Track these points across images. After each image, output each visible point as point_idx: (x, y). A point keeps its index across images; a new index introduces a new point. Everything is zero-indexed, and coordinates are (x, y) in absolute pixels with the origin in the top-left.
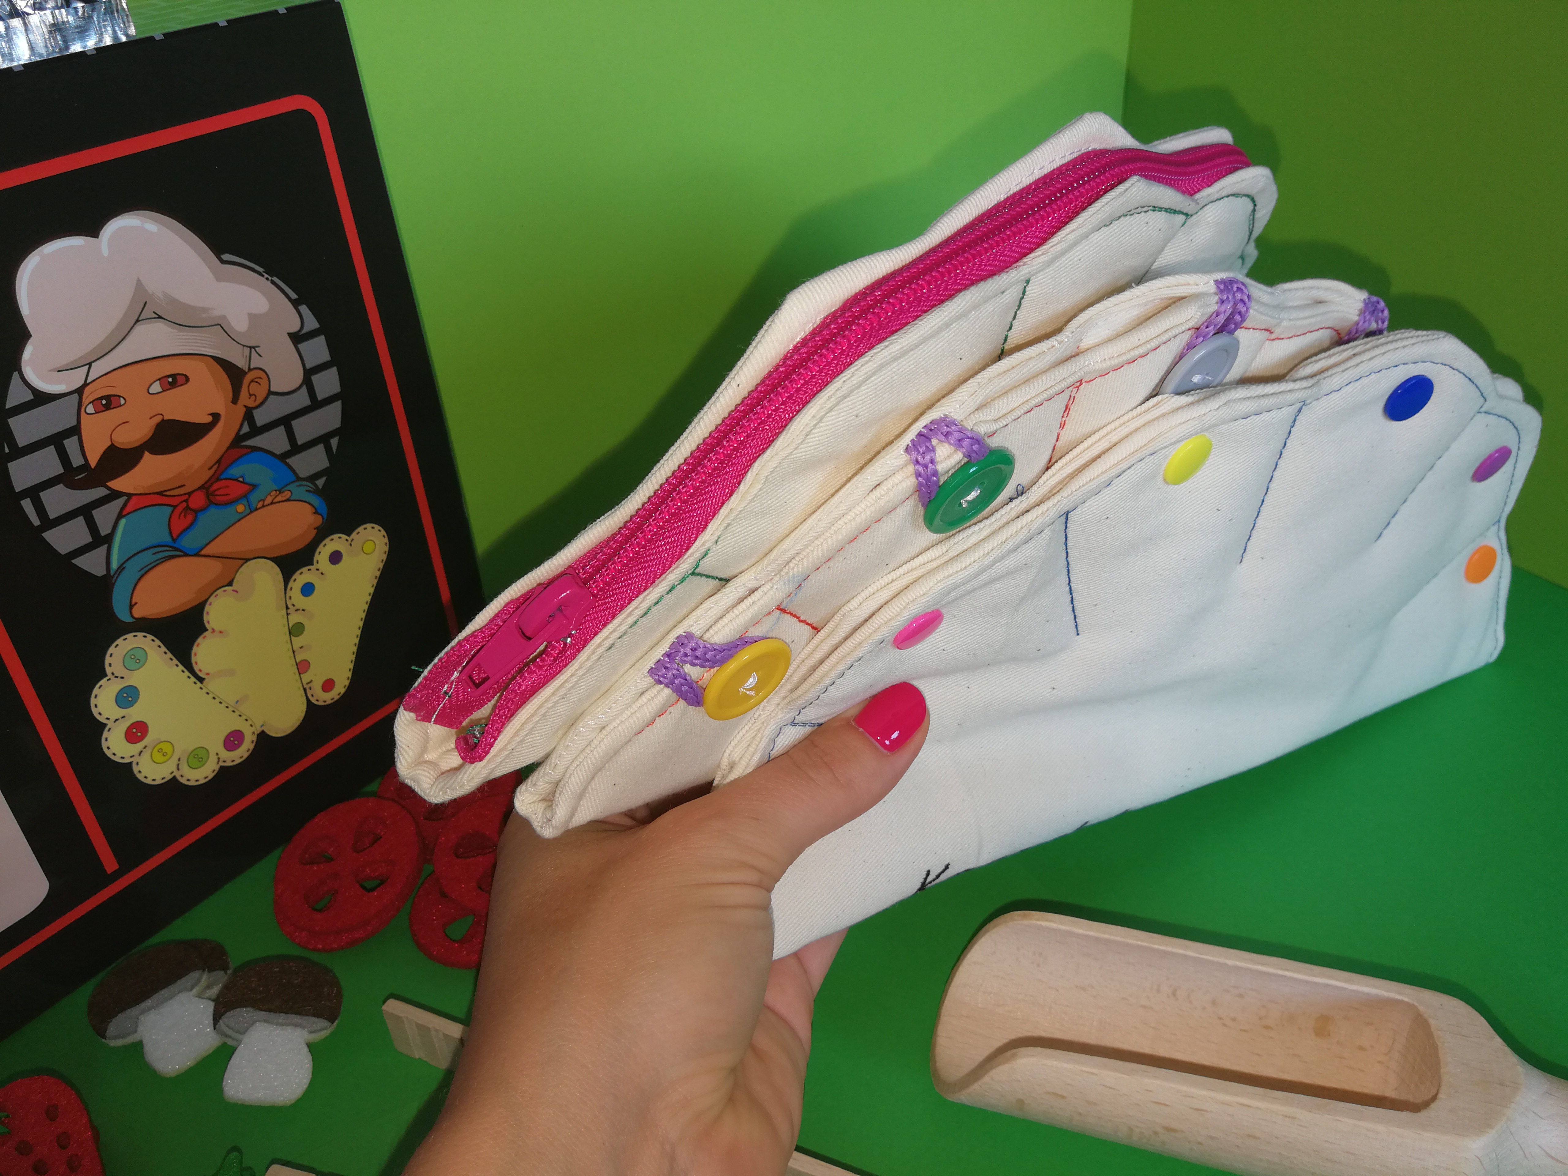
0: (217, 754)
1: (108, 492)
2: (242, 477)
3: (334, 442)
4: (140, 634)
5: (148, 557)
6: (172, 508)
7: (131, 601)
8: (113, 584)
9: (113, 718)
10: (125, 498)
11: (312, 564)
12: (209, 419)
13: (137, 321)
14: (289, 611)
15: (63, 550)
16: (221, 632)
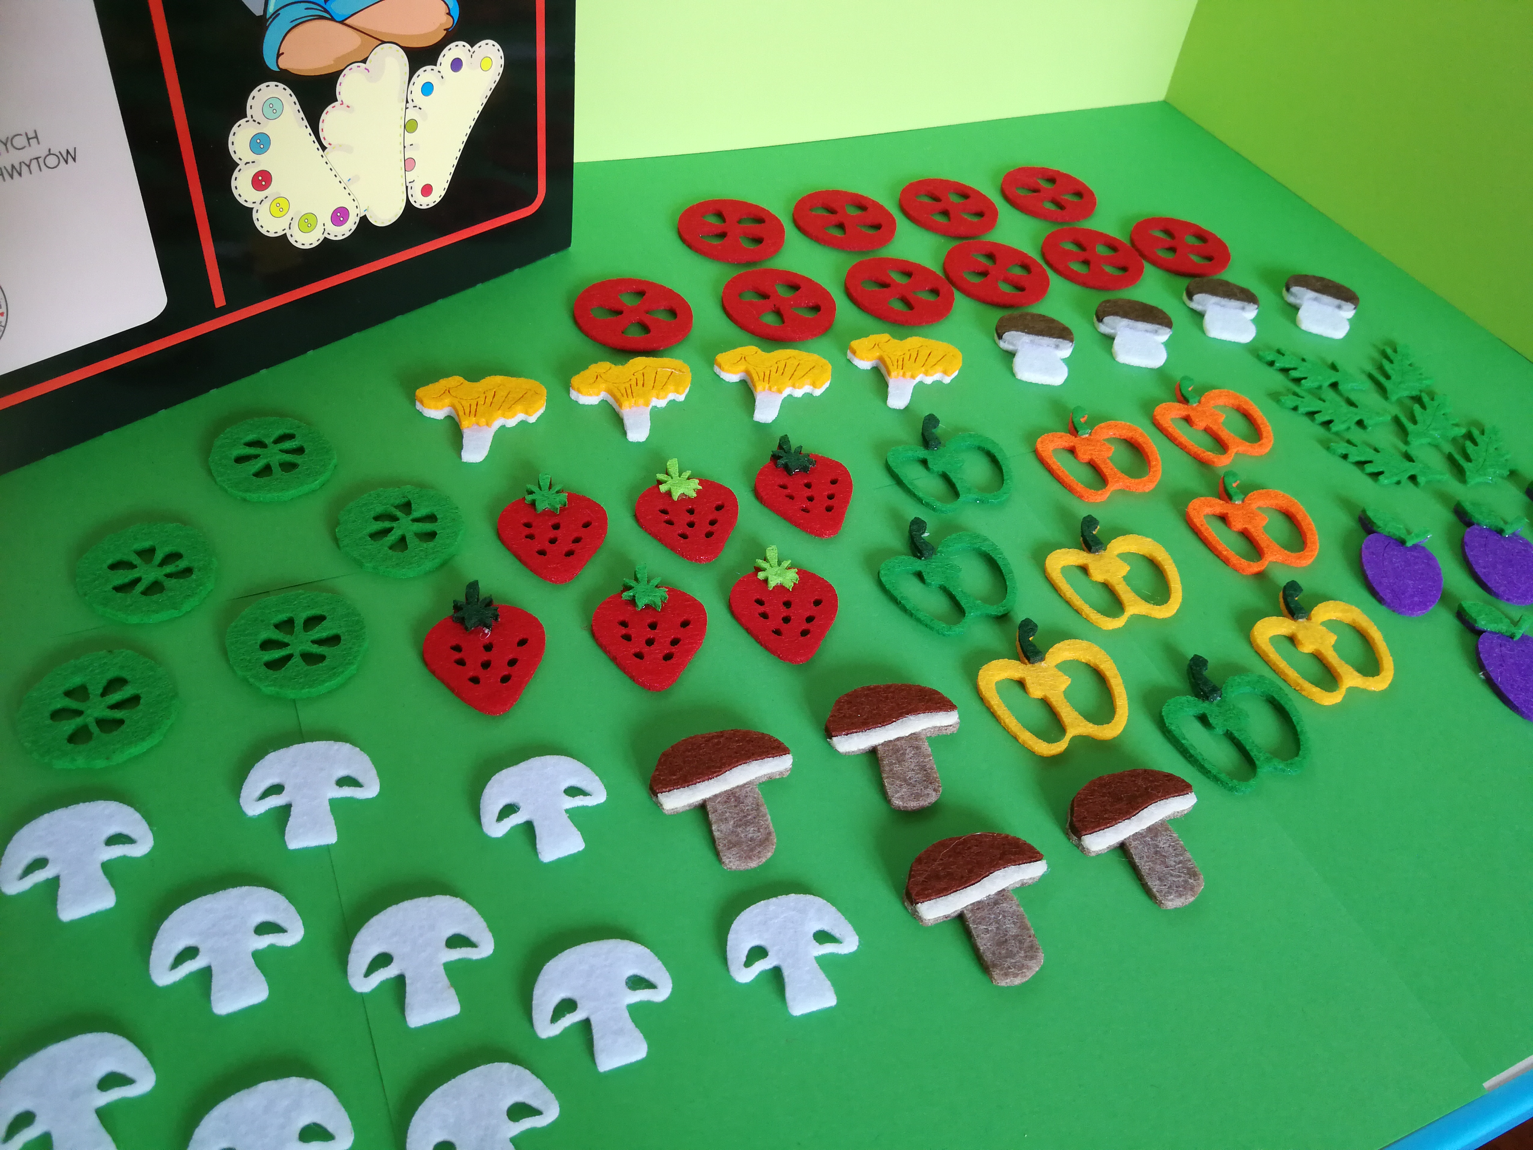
0: (324, 225)
4: (281, 86)
5: (301, 10)
7: (279, 51)
8: (267, 27)
9: (245, 160)
11: (436, 65)
14: (407, 106)
16: (348, 107)
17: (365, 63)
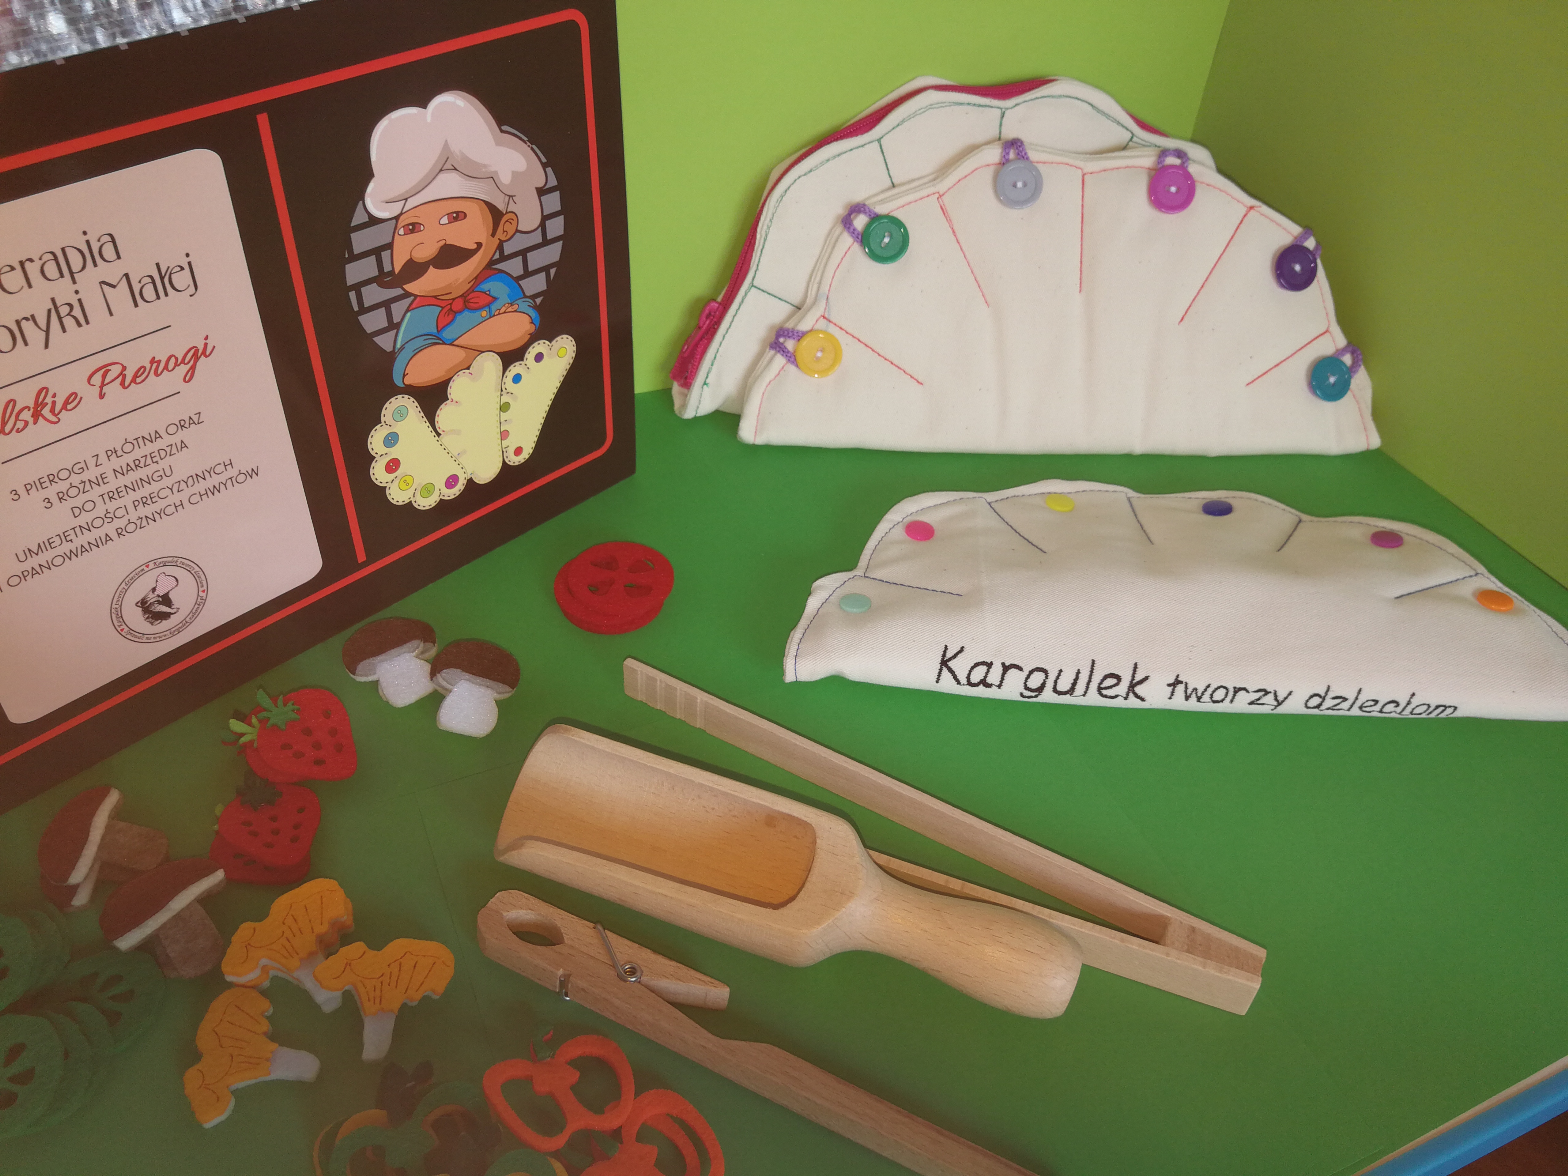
0: (440, 490)
1: (403, 292)
2: (489, 291)
3: (553, 271)
4: (406, 396)
5: (420, 342)
6: (441, 309)
7: (404, 373)
8: (396, 358)
9: (380, 454)
10: (412, 298)
11: (523, 360)
12: (475, 246)
13: (441, 170)
14: (502, 393)
15: (369, 329)
16: (457, 402)
17: (469, 369)
